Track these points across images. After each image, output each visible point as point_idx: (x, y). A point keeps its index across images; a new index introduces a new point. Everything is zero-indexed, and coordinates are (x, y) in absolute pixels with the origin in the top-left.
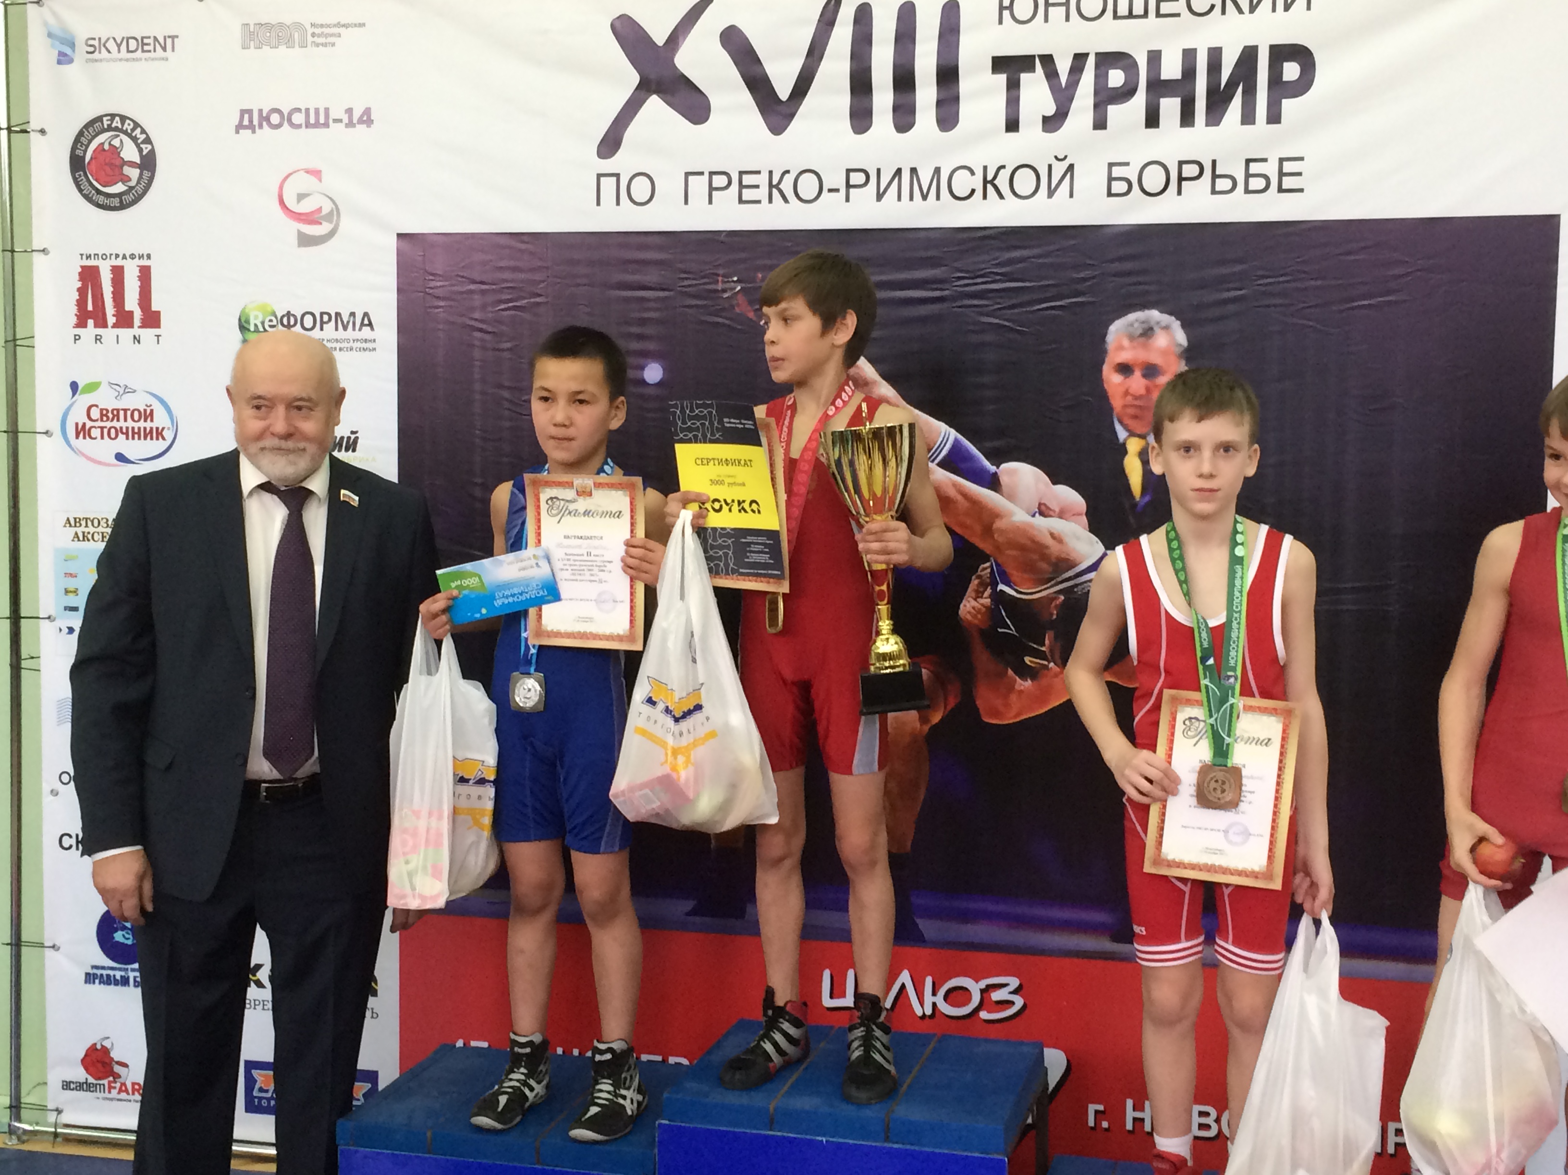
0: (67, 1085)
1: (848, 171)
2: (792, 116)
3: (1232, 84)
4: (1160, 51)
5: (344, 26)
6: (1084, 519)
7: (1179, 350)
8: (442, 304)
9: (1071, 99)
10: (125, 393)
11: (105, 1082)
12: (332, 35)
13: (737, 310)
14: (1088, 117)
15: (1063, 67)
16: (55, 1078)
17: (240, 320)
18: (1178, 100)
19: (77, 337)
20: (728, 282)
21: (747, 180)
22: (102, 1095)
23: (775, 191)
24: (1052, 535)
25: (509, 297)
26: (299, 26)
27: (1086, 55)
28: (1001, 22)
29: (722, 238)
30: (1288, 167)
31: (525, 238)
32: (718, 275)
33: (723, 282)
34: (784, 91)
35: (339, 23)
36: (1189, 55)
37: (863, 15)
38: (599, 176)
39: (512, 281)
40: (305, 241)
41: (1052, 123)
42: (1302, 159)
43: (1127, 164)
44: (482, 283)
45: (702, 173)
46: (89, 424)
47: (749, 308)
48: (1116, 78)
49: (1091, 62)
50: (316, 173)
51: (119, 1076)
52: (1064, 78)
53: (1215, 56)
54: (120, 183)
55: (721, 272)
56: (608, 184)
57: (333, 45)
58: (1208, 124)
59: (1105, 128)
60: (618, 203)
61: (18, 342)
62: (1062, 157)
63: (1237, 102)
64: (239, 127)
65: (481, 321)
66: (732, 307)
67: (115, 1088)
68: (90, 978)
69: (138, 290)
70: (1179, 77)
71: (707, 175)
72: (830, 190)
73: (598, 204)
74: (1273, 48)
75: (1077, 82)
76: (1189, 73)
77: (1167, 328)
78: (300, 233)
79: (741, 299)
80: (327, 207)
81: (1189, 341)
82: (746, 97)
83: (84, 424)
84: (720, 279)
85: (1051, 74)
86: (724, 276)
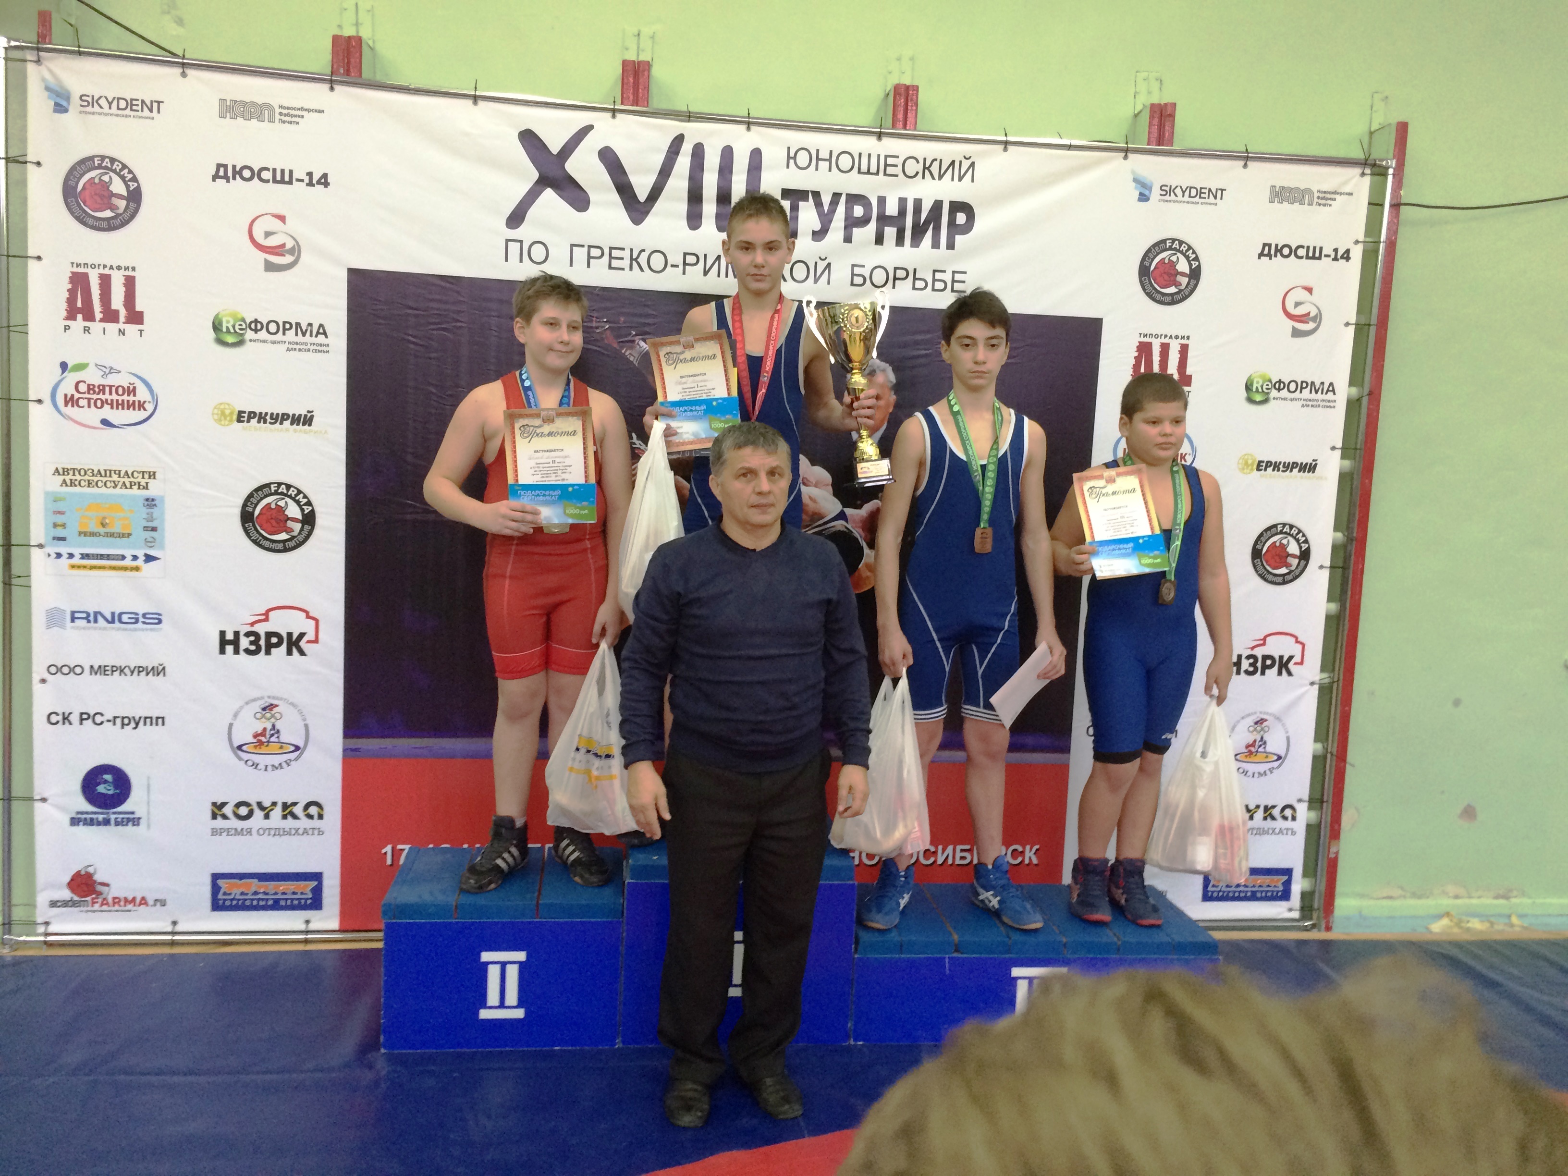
0: (54, 904)
1: (685, 254)
2: (648, 213)
3: (927, 222)
4: (885, 197)
5: (306, 110)
6: (830, 488)
7: (890, 385)
8: (382, 321)
9: (831, 221)
10: (110, 373)
11: (89, 899)
12: (296, 116)
13: (606, 341)
14: (841, 235)
15: (826, 200)
16: (42, 899)
17: (213, 323)
18: (895, 229)
19: (67, 327)
20: (599, 322)
21: (615, 253)
22: (85, 909)
23: (634, 262)
24: (810, 498)
25: (437, 321)
26: (269, 106)
27: (841, 194)
28: (788, 167)
29: (596, 292)
30: (958, 277)
31: (450, 280)
32: (593, 317)
33: (596, 322)
34: (642, 195)
35: (302, 108)
36: (903, 202)
37: (698, 152)
38: (507, 241)
39: (438, 309)
40: (270, 267)
41: (819, 235)
42: (965, 273)
43: (863, 266)
44: (416, 309)
45: (583, 246)
46: (77, 396)
47: (615, 341)
48: (858, 211)
49: (843, 199)
50: (282, 218)
51: (100, 893)
52: (826, 208)
53: (918, 203)
54: (109, 210)
55: (595, 314)
56: (514, 247)
57: (298, 123)
58: (912, 246)
59: (851, 242)
60: (521, 261)
61: (11, 329)
62: (824, 258)
63: (929, 234)
64: (215, 177)
65: (415, 337)
66: (603, 339)
67: (97, 902)
68: (74, 822)
69: (124, 294)
70: (897, 215)
71: (586, 248)
72: (672, 266)
73: (507, 260)
74: (951, 202)
75: (834, 211)
76: (902, 212)
77: (884, 371)
78: (267, 262)
79: (608, 333)
80: (290, 244)
81: (896, 378)
82: (615, 197)
83: (73, 396)
84: (594, 319)
85: (819, 204)
86: (597, 318)
